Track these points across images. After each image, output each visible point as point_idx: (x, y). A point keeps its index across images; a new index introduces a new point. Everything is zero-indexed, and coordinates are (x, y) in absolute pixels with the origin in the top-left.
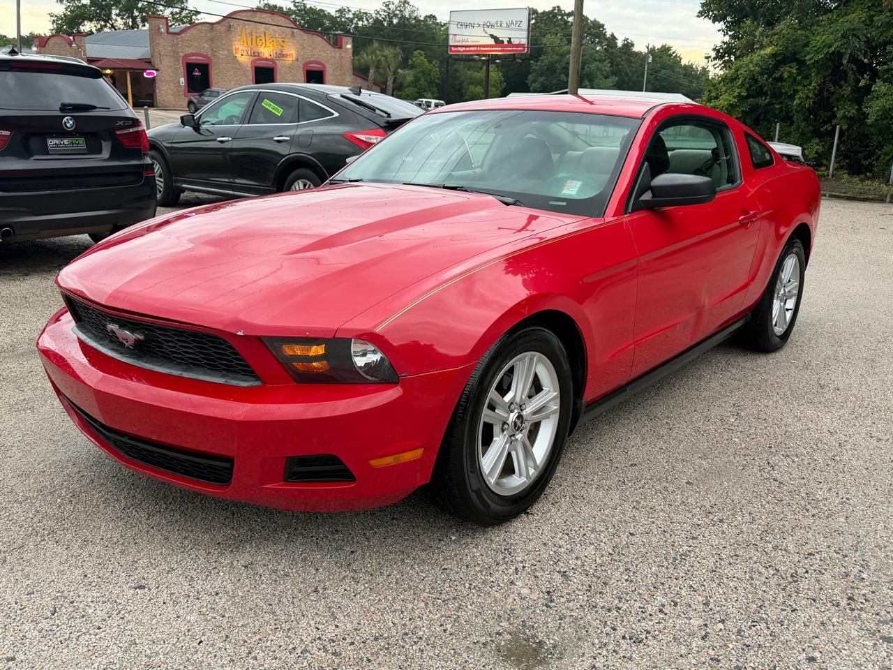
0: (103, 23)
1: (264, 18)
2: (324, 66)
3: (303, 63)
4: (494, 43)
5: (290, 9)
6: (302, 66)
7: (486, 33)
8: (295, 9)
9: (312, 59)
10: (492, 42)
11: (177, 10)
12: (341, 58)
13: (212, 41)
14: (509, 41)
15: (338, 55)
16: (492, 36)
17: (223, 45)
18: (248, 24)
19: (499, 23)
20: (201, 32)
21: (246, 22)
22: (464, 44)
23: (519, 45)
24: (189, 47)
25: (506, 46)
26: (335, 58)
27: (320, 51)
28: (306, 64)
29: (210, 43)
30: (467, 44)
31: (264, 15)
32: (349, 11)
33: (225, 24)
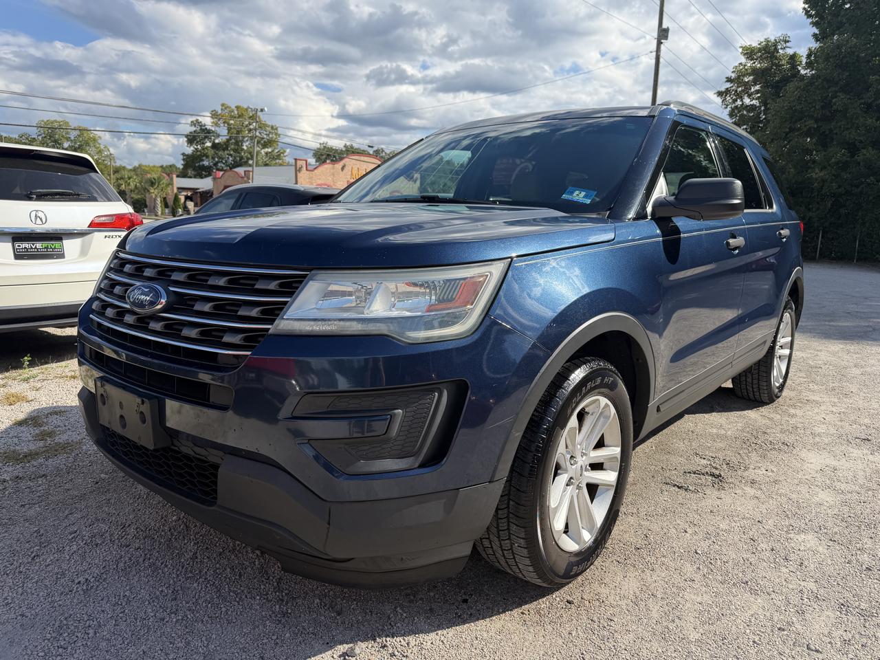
0: (217, 159)
5: (342, 150)
8: (344, 149)
11: (270, 150)
13: (333, 175)
17: (340, 177)
18: (356, 164)
20: (327, 169)
21: (356, 162)
24: (320, 179)
31: (366, 158)
32: (383, 151)
33: (341, 163)
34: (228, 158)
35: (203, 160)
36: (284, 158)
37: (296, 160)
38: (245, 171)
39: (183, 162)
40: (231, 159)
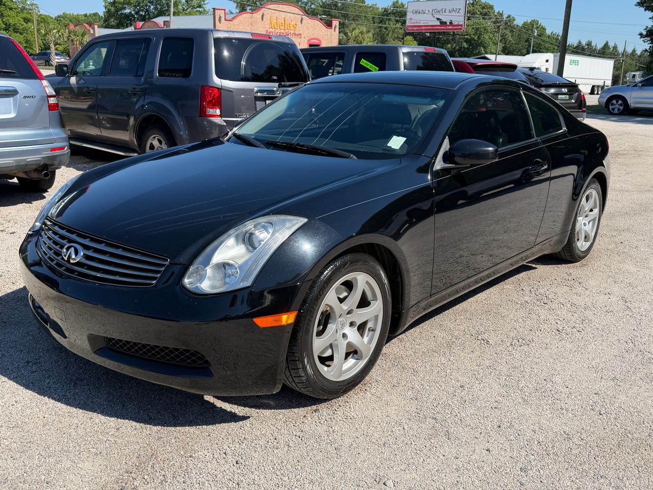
1: (284, 8)
2: (320, 41)
3: (308, 39)
4: (439, 24)
6: (306, 41)
7: (434, 17)
9: (313, 37)
10: (438, 23)
12: (331, 35)
13: (252, 25)
14: (451, 23)
15: (329, 33)
16: (438, 19)
17: (259, 27)
18: (274, 13)
19: (444, 10)
20: (245, 19)
21: (274, 11)
22: (417, 24)
23: (458, 25)
24: (238, 29)
25: (449, 26)
26: (327, 35)
27: (318, 31)
28: (308, 41)
29: (250, 26)
30: (420, 24)
31: (284, 6)
33: (260, 13)
34: (150, 6)
35: (125, 8)
36: (204, 6)
37: (214, 9)
38: (164, 22)
39: (104, 10)
40: (152, 7)
